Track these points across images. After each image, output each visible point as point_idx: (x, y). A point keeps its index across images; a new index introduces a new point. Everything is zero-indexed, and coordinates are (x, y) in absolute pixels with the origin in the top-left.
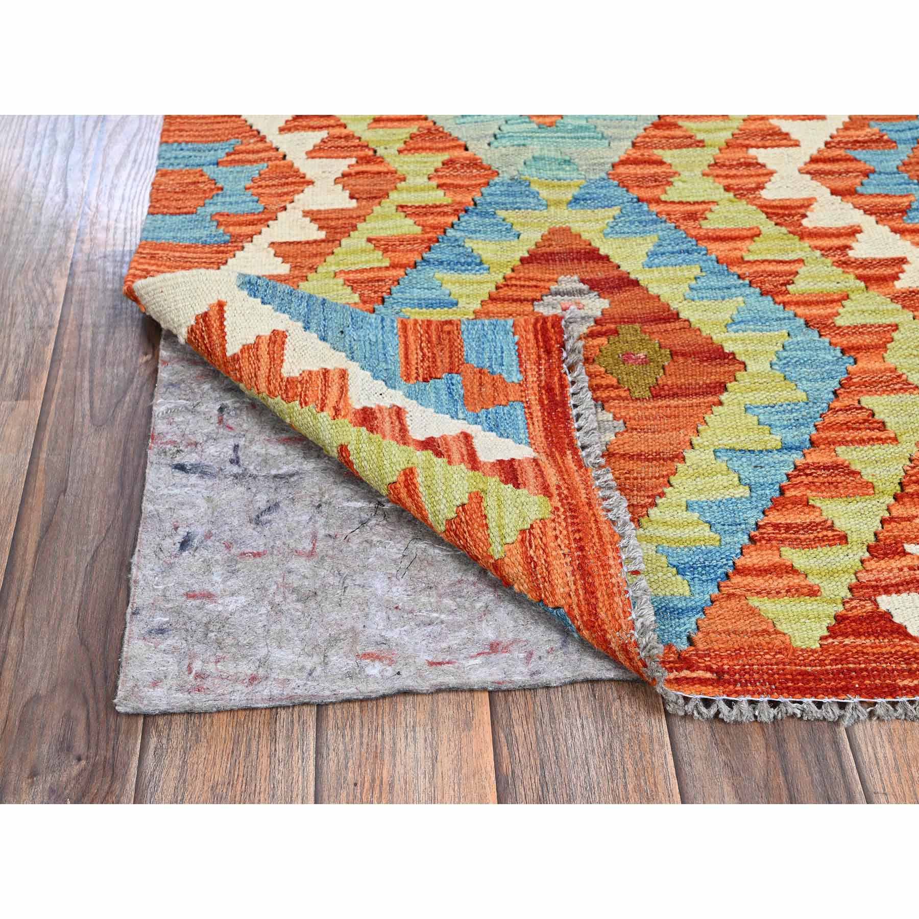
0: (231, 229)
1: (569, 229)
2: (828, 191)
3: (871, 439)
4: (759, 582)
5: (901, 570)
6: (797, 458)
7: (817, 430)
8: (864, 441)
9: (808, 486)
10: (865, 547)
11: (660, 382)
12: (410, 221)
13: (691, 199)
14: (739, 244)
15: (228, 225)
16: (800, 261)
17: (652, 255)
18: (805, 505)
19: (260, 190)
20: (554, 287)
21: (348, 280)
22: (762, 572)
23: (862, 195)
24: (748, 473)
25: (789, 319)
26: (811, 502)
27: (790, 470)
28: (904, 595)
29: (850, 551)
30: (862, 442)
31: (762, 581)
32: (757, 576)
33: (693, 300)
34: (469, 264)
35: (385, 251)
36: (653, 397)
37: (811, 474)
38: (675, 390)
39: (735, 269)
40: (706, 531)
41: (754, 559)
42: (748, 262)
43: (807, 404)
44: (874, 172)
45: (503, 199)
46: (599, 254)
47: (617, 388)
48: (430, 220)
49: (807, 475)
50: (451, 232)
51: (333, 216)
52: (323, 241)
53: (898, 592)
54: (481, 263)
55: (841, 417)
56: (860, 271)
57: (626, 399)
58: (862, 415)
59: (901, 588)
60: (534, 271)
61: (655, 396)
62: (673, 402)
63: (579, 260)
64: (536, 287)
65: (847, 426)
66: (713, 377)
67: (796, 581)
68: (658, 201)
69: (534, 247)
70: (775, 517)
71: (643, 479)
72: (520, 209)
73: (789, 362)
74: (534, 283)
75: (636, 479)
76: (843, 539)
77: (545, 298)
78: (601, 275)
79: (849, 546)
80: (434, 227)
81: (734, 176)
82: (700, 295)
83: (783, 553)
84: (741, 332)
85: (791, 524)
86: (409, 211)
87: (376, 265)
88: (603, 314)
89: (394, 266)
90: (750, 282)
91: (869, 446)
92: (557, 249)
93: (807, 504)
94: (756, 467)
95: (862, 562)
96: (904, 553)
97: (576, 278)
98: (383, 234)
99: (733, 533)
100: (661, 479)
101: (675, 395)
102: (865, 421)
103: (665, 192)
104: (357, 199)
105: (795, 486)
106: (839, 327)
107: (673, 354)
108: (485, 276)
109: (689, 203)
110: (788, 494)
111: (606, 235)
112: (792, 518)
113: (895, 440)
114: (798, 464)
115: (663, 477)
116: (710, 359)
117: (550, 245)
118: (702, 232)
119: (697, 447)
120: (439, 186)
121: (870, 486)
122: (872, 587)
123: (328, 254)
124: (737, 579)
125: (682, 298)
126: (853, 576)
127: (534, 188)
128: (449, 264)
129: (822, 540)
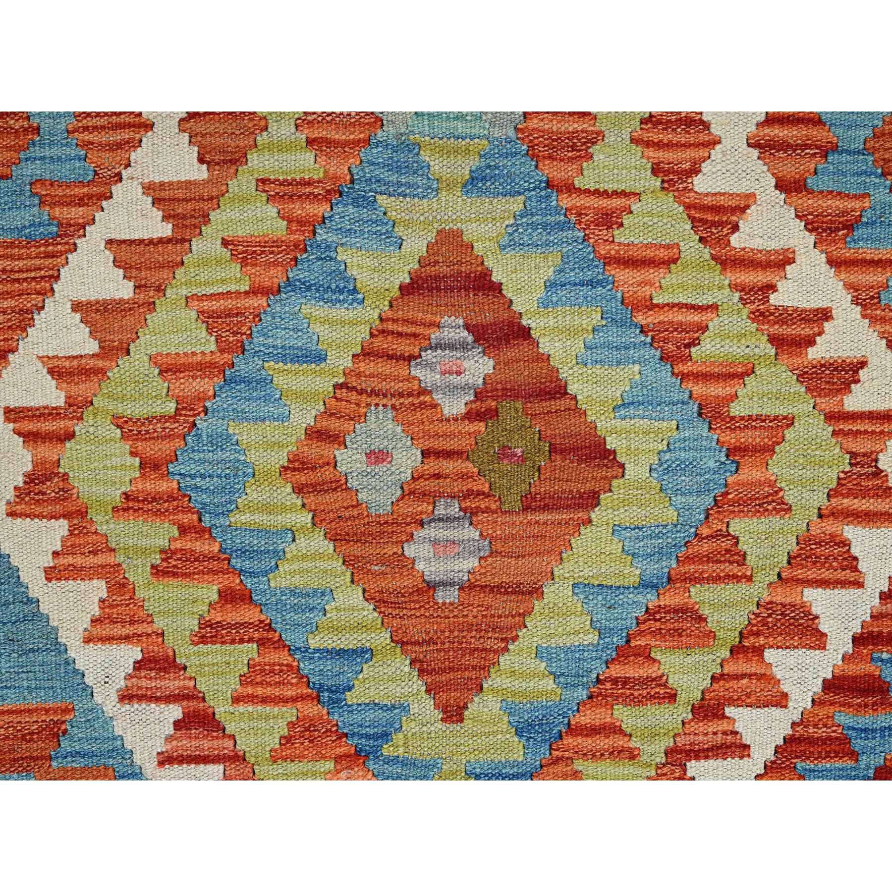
0: (57, 211)
1: (459, 234)
2: (773, 182)
3: (728, 576)
4: (586, 743)
5: (715, 733)
6: (651, 599)
7: (678, 561)
8: (720, 578)
9: (653, 634)
10: (690, 708)
11: (533, 490)
12: (272, 211)
13: (610, 187)
14: (651, 274)
15: (53, 205)
16: (714, 307)
17: (550, 285)
18: (646, 658)
19: (87, 137)
20: (435, 335)
21: (203, 312)
22: (593, 731)
23: (810, 192)
24: (601, 614)
25: (683, 403)
26: (653, 654)
27: (640, 612)
28: (711, 762)
29: (675, 711)
30: (717, 579)
31: (590, 742)
32: (587, 736)
33: (586, 365)
34: (341, 291)
35: (244, 263)
36: (524, 510)
37: (659, 620)
38: (547, 501)
39: (640, 319)
40: (549, 684)
41: (587, 718)
42: (657, 306)
43: (676, 526)
44: (835, 148)
45: (385, 175)
46: (491, 281)
47: (488, 496)
48: (298, 210)
49: (656, 620)
50: (322, 234)
51: (180, 194)
52: (169, 241)
53: (707, 757)
54: (355, 291)
55: (706, 547)
56: (776, 329)
57: (494, 512)
58: (727, 544)
59: (710, 754)
60: (414, 309)
61: (526, 509)
62: (543, 517)
63: (467, 289)
64: (415, 335)
65: (709, 559)
66: (588, 485)
67: (621, 742)
68: (569, 188)
69: (417, 266)
70: (617, 671)
71: (500, 617)
72: (405, 196)
73: (669, 466)
74: (412, 329)
75: (493, 616)
76: (672, 697)
77: (423, 354)
78: (489, 318)
79: (676, 705)
80: (301, 222)
81: (669, 145)
82: (595, 356)
83: (615, 712)
84: (628, 420)
85: (629, 678)
86: (273, 189)
87: (233, 288)
88: (485, 383)
89: (254, 291)
90: (653, 338)
91: (723, 585)
92: (444, 270)
93: (649, 657)
94: (609, 608)
95: (683, 723)
96: (724, 717)
97: (461, 322)
98: (242, 232)
99: (575, 686)
100: (517, 619)
101: (545, 508)
102: (728, 551)
103: (581, 172)
104: (208, 163)
105: (641, 633)
106: (733, 418)
107: (553, 449)
108: (358, 312)
109: (605, 194)
110: (633, 643)
111: (502, 248)
112: (631, 672)
113: (750, 579)
114: (650, 606)
115: (520, 615)
116: (590, 458)
117: (437, 262)
118: (613, 250)
119: (557, 580)
120: (310, 142)
121: (711, 635)
122: (686, 751)
123: (177, 266)
124: (569, 741)
125: (574, 362)
126: (672, 739)
127: (425, 156)
128: (317, 290)
129: (653, 697)
